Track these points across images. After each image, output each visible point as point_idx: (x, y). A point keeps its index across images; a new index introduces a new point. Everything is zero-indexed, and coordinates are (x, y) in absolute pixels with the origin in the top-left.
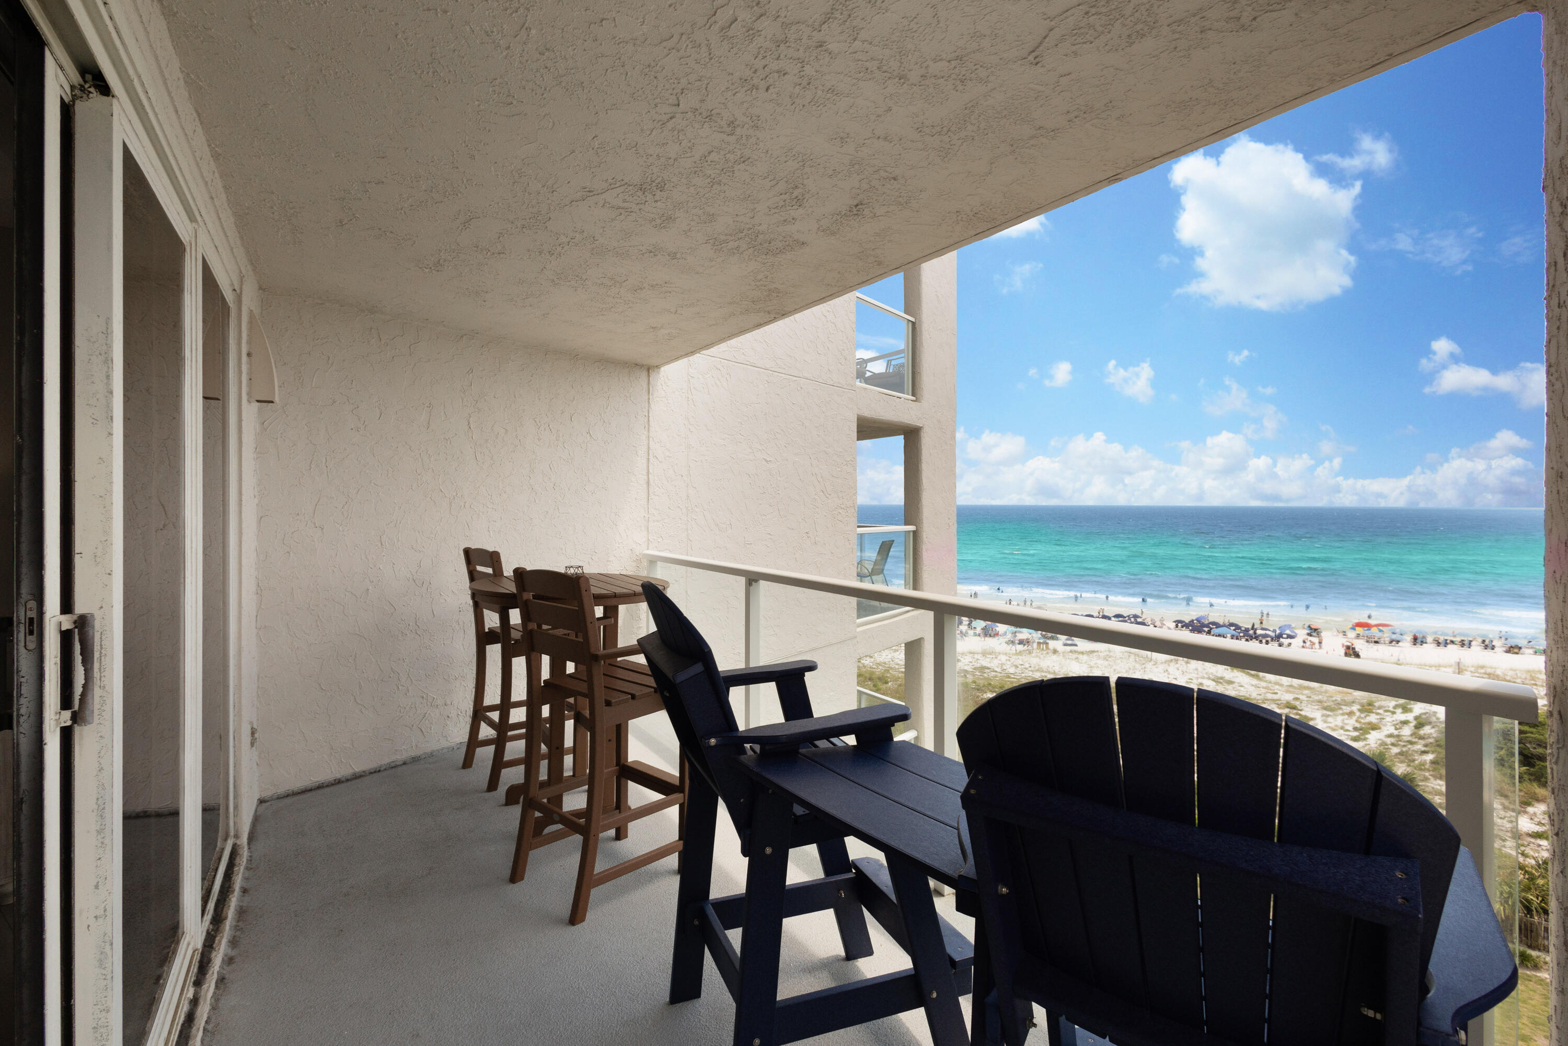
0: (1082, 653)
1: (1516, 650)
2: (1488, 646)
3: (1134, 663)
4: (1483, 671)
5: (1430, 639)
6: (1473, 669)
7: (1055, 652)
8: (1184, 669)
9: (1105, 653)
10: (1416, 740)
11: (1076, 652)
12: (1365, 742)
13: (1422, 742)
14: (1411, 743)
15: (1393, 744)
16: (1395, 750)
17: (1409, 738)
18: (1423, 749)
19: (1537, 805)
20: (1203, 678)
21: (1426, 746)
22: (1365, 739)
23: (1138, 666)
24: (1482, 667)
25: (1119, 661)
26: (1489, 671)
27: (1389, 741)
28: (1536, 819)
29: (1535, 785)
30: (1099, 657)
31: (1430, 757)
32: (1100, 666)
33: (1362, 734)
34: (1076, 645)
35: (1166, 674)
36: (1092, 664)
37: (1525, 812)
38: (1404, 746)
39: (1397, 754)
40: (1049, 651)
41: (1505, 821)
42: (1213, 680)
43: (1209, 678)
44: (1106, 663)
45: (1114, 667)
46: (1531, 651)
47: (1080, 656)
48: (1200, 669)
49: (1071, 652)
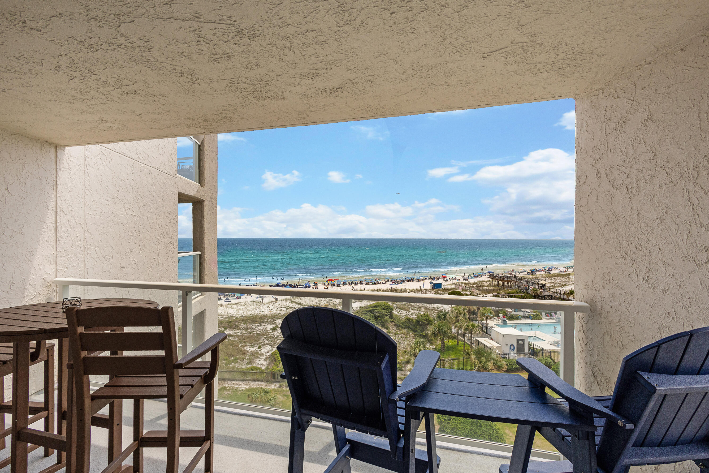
0: (234, 304)
2: (361, 283)
3: (255, 306)
5: (347, 283)
7: (222, 305)
8: (275, 305)
9: (244, 303)
11: (231, 304)
20: (282, 307)
23: (257, 306)
25: (250, 306)
30: (241, 305)
32: (242, 309)
34: (230, 301)
35: (268, 308)
36: (238, 308)
40: (219, 306)
42: (286, 308)
43: (284, 307)
44: (244, 307)
45: (248, 309)
46: (371, 284)
47: (233, 306)
48: (281, 304)
49: (229, 304)
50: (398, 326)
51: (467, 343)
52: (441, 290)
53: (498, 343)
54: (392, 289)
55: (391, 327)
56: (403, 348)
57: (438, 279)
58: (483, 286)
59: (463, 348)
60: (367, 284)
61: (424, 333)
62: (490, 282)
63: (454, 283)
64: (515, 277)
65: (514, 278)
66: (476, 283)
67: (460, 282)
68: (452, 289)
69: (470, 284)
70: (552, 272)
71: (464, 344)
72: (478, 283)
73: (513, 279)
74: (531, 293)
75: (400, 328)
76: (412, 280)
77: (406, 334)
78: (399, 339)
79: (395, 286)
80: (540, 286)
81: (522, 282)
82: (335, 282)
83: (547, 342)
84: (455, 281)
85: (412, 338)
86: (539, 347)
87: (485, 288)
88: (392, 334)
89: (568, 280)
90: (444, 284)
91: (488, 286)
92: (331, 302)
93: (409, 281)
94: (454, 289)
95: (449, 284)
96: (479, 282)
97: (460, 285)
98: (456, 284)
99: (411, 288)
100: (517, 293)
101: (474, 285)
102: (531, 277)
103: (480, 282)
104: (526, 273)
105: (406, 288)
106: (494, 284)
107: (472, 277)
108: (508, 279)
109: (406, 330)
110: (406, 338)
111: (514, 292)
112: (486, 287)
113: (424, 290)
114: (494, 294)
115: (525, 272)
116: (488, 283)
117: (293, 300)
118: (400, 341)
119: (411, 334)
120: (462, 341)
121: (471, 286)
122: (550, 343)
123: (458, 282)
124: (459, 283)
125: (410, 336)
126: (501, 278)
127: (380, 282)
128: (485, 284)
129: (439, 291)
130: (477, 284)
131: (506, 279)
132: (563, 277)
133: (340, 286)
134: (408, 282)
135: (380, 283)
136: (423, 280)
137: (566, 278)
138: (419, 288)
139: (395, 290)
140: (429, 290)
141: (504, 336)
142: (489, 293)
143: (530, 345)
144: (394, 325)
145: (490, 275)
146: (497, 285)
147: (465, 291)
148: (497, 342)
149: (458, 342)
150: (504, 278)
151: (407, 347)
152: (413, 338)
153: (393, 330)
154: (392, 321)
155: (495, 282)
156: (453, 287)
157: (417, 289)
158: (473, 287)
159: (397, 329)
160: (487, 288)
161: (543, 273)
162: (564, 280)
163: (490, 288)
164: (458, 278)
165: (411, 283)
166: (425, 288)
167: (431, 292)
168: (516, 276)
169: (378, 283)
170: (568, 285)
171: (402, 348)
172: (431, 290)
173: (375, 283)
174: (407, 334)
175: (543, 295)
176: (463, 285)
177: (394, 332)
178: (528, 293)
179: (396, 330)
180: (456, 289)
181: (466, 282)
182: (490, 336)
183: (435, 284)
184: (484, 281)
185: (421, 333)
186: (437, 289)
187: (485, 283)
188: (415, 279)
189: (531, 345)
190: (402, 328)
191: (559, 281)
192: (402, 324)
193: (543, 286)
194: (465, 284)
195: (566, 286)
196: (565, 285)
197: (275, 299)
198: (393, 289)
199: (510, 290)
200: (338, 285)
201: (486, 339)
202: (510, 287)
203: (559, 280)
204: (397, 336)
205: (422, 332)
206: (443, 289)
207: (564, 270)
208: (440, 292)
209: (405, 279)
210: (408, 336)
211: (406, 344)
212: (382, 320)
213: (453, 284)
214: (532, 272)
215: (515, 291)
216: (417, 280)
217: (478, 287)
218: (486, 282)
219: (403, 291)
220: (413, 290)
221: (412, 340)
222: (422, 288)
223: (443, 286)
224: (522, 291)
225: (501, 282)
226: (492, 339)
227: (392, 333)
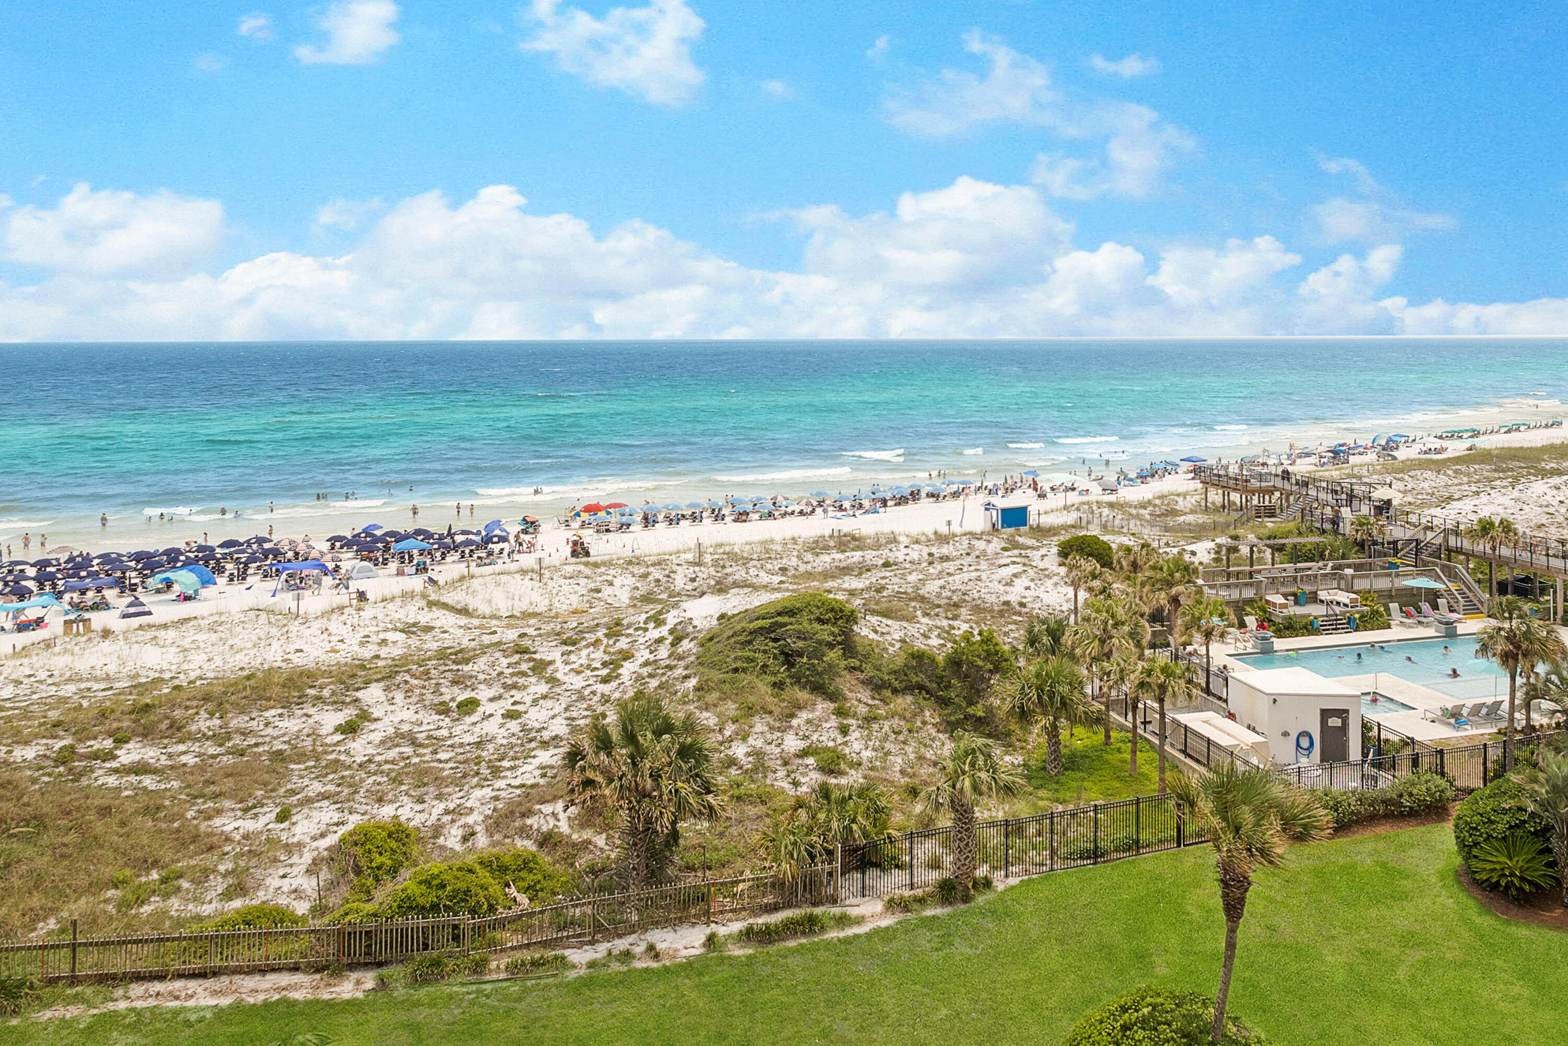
0: (165, 626)
1: (744, 518)
2: (718, 517)
3: (266, 628)
4: (721, 551)
5: (660, 517)
6: (711, 550)
7: (106, 633)
8: (355, 621)
9: (211, 619)
10: (676, 662)
11: (150, 626)
12: (618, 681)
13: (682, 663)
14: (670, 668)
15: (651, 676)
16: (654, 683)
17: (668, 662)
18: (684, 673)
19: (800, 714)
20: (386, 630)
21: (686, 668)
22: (617, 677)
23: (274, 631)
24: (721, 545)
25: (239, 629)
26: (727, 549)
27: (645, 671)
28: (801, 733)
29: (796, 688)
30: (199, 629)
31: (693, 682)
32: (202, 645)
33: (614, 670)
34: (150, 613)
35: (325, 636)
36: (186, 643)
37: (791, 727)
38: (664, 674)
39: (656, 688)
40: (92, 635)
41: (773, 746)
42: (402, 631)
43: (395, 629)
44: (214, 637)
45: (230, 642)
46: (756, 516)
47: (162, 634)
48: (380, 617)
49: (141, 627)
50: (877, 687)
51: (1141, 737)
52: (1026, 535)
53: (1254, 730)
54: (839, 537)
55: (851, 691)
56: (902, 772)
57: (1009, 490)
58: (1174, 513)
59: (1128, 756)
60: (742, 517)
61: (979, 706)
62: (1198, 498)
63: (1069, 503)
64: (1286, 475)
65: (1283, 478)
66: (1149, 502)
67: (1091, 498)
68: (1065, 527)
69: (1130, 506)
70: (1402, 454)
71: (1134, 743)
72: (1158, 502)
73: (1279, 483)
74: (1347, 532)
75: (887, 693)
76: (915, 495)
77: (908, 715)
78: (885, 738)
79: (848, 525)
80: (1376, 507)
81: (1313, 492)
82: (609, 513)
83: (1420, 713)
84: (1073, 498)
85: (933, 732)
86: (1393, 732)
87: (1182, 519)
88: (852, 721)
89: (1456, 481)
90: (1035, 506)
91: (1192, 512)
92: (599, 599)
93: (901, 501)
94: (1073, 526)
95: (1054, 507)
96: (1159, 498)
97: (1092, 512)
98: (1078, 509)
99: (915, 531)
100: (1300, 534)
101: (1142, 511)
102: (1336, 474)
103: (1162, 497)
104: (1313, 460)
105: (896, 531)
106: (1213, 503)
107: (1131, 480)
108: (1263, 484)
109: (909, 699)
110: (910, 731)
111: (1290, 532)
112: (1185, 514)
113: (965, 534)
114: (1218, 540)
115: (1308, 455)
116: (1192, 500)
117: (433, 597)
118: (887, 745)
119: (927, 713)
120: (1122, 728)
121: (1134, 512)
122: (1429, 715)
123: (1085, 499)
124: (1088, 503)
125: (924, 723)
126: (1236, 479)
127: (789, 510)
128: (1181, 505)
129: (1018, 538)
130: (1155, 506)
131: (1255, 483)
132: (1439, 472)
133: (631, 528)
134: (899, 504)
135: (793, 513)
136: (955, 495)
137: (1450, 472)
138: (944, 530)
139: (854, 538)
140: (982, 533)
141: (1275, 701)
142: (1198, 539)
143: (1366, 727)
144: (863, 683)
145: (1197, 471)
146: (1224, 507)
147: (1113, 532)
148: (1249, 727)
149: (1108, 737)
150: (1247, 481)
151: (916, 768)
152: (938, 731)
153: (860, 701)
154: (854, 668)
155: (1215, 496)
156: (1070, 518)
157: (936, 533)
158: (1138, 517)
159: (873, 698)
160: (1190, 518)
161: (1371, 457)
162: (1442, 479)
163: (1201, 518)
164: (1082, 482)
165: (910, 508)
166: (967, 527)
167: (989, 541)
168: (1288, 473)
169: (784, 515)
170: (1459, 499)
171: (898, 775)
172: (989, 534)
173: (770, 515)
174: (915, 715)
175: (1388, 538)
176: (1106, 511)
177: (862, 710)
178: (1336, 532)
179: (870, 702)
180: (1081, 528)
181: (1112, 498)
182: (1220, 703)
183: (1003, 510)
184: (1178, 495)
185: (970, 710)
186: (1011, 530)
187: (1180, 500)
188: (923, 494)
189: (1371, 729)
190: (895, 691)
191: (1426, 485)
192: (892, 677)
193: (1384, 507)
194: (1111, 505)
195: (1455, 504)
196: (1450, 498)
197: (354, 596)
198: (845, 535)
199: (1270, 525)
200: (624, 527)
201: (1210, 715)
202: (1271, 512)
203: (1428, 481)
204: (875, 726)
205: (971, 703)
206: (1031, 528)
207: (1438, 444)
208: (1021, 540)
209: (888, 495)
210: (919, 724)
211: (912, 756)
212: (813, 665)
213: (1066, 508)
214: (1338, 454)
215: (1291, 525)
216: (933, 496)
217: (1159, 516)
218: (1185, 495)
219: (883, 541)
220: (923, 538)
221: (933, 740)
222: (956, 528)
223: (1033, 520)
224: (1318, 525)
225: (1235, 497)
226: (1231, 716)
227: (854, 716)
